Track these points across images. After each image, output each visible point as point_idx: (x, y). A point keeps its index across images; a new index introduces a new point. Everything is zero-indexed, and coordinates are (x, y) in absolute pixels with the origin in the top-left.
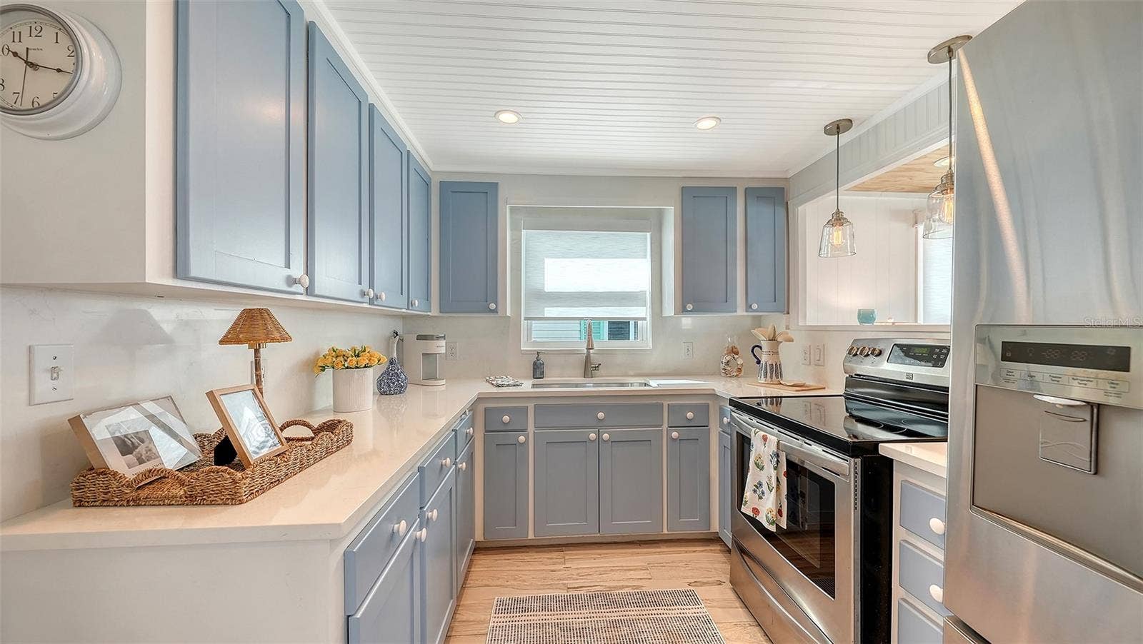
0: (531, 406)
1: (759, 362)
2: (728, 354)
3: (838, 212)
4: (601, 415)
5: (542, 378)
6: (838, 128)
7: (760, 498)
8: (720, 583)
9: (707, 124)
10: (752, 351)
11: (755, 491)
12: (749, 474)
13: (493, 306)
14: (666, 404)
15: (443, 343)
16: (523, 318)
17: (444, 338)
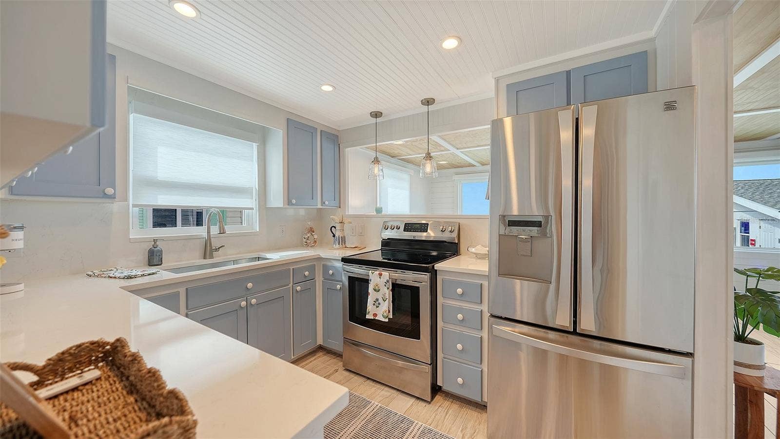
0: (182, 291)
1: (334, 236)
2: (308, 232)
3: (377, 158)
4: (250, 285)
5: (161, 265)
6: (376, 115)
7: (377, 307)
8: (337, 371)
9: (327, 88)
10: (331, 229)
11: (374, 304)
12: (369, 296)
13: (110, 191)
14: (291, 268)
15: (19, 234)
16: (131, 206)
17: (21, 228)
